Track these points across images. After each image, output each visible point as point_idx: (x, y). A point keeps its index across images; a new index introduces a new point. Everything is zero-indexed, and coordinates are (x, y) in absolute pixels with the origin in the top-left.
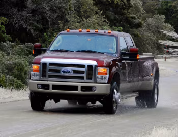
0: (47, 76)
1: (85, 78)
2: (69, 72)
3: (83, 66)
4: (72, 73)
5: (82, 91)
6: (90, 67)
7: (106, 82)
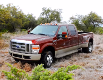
2: (19, 47)
3: (24, 44)
4: (20, 48)
7: (38, 53)
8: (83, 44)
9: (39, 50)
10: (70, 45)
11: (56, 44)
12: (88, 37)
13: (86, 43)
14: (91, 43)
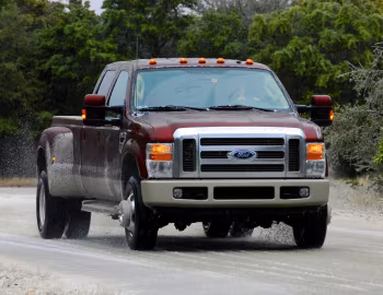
0: (198, 167)
1: (286, 167)
3: (279, 141)
4: (255, 158)
5: (282, 197)
6: (294, 143)
7: (323, 174)
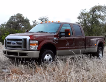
1: (22, 47)
4: (16, 44)
7: (36, 50)
8: (91, 48)
9: (37, 46)
10: (75, 46)
11: (57, 42)
12: (97, 41)
13: (94, 47)
14: (101, 47)
